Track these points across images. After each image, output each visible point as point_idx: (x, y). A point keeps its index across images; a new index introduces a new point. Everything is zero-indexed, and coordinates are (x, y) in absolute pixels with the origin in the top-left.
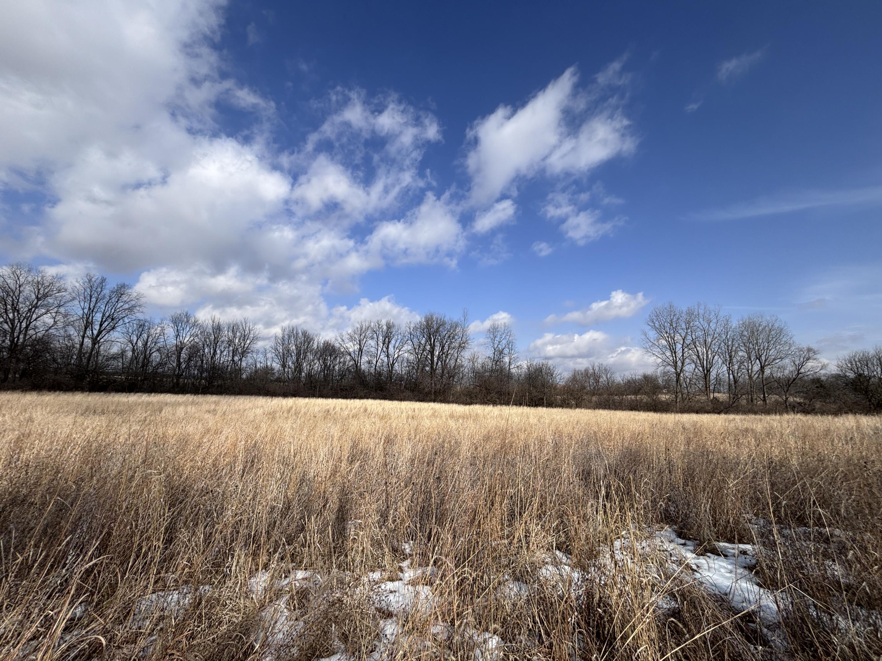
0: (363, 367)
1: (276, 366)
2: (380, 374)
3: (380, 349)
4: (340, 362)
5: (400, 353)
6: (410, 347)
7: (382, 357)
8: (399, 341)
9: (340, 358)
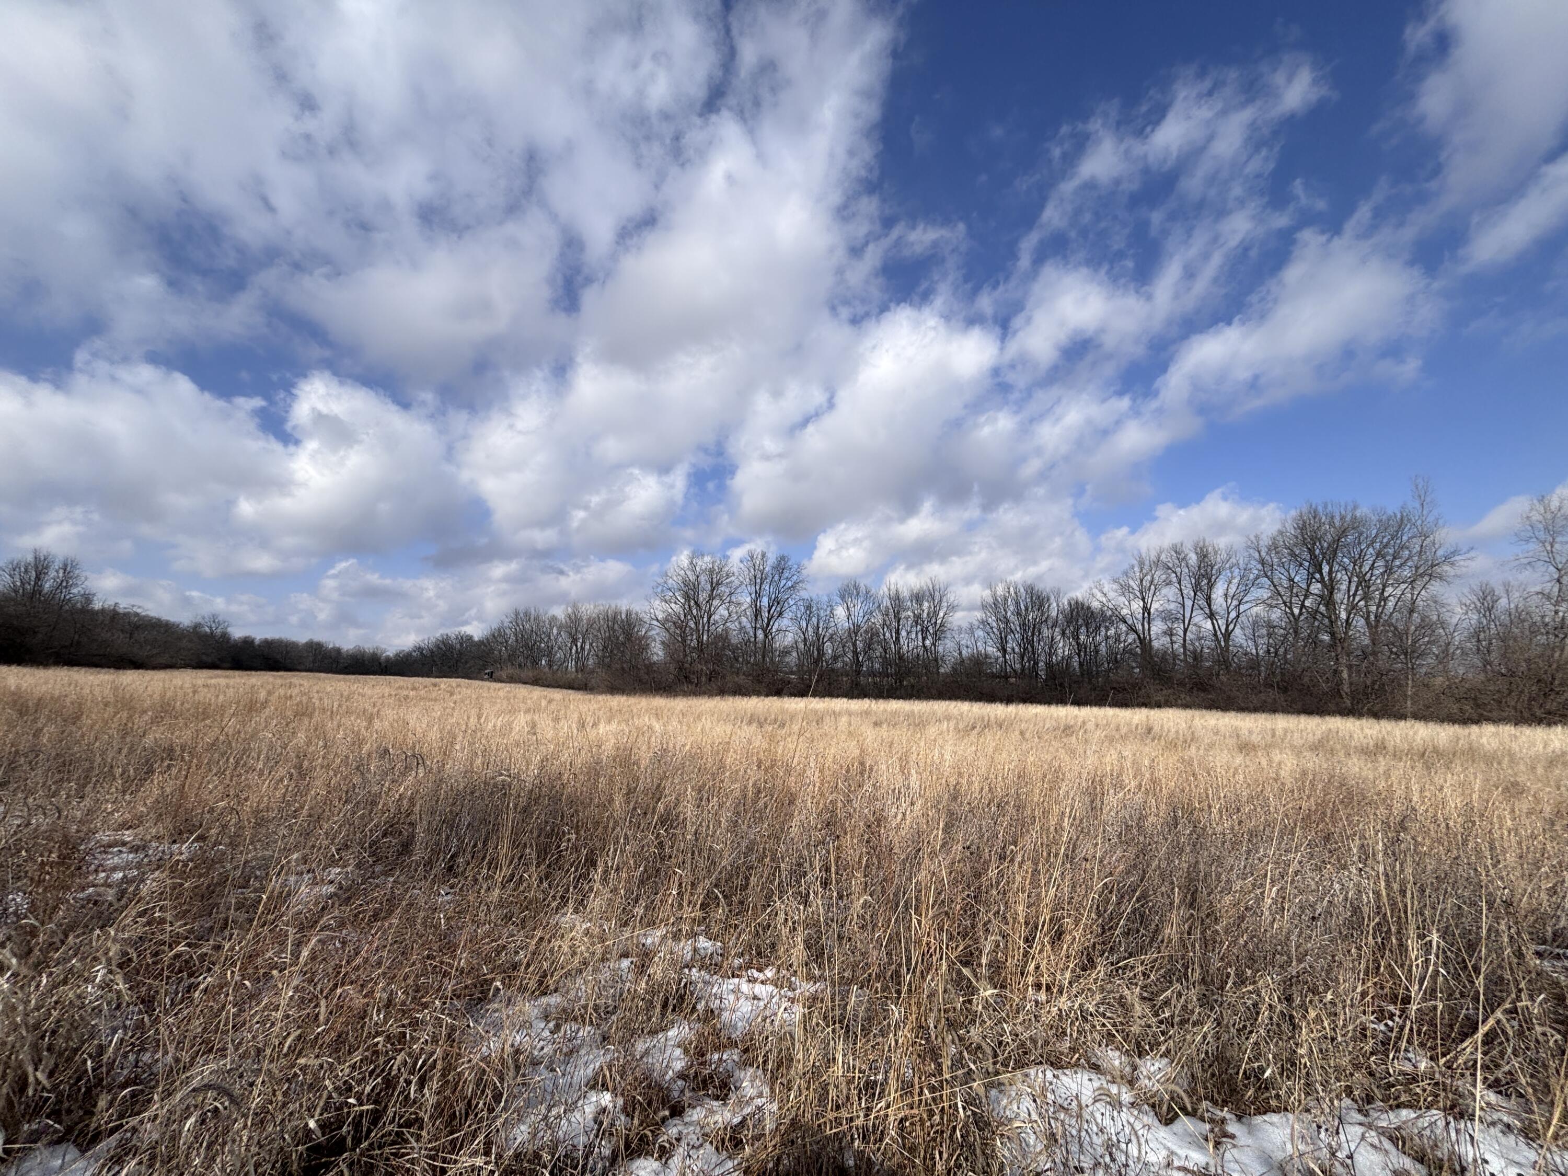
0: (1156, 644)
1: (992, 650)
2: (1197, 656)
3: (1189, 603)
4: (1107, 638)
5: (1242, 608)
6: (1265, 594)
7: (1196, 620)
8: (1235, 581)
9: (1107, 629)
